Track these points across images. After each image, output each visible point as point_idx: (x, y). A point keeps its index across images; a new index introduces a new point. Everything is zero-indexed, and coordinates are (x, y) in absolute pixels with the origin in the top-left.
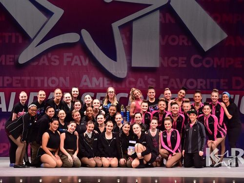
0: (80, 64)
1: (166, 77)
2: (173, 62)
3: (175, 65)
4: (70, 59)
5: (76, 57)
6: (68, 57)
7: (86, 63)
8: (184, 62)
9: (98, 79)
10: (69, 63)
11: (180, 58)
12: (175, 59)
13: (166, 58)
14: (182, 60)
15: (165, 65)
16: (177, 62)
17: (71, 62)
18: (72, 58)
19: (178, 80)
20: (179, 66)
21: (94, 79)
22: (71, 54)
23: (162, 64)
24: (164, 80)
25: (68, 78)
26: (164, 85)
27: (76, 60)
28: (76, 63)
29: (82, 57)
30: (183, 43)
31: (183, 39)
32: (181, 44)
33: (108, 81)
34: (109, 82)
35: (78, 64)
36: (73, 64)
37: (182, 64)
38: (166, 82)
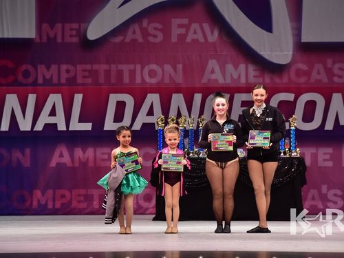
0: (202, 40)
4: (183, 31)
5: (195, 26)
6: (180, 26)
7: (214, 36)
9: (236, 67)
10: (182, 37)
17: (185, 35)
18: (187, 27)
21: (230, 67)
22: (185, 21)
25: (180, 67)
27: (195, 32)
28: (195, 37)
29: (206, 26)
34: (257, 73)
35: (198, 40)
36: (189, 39)
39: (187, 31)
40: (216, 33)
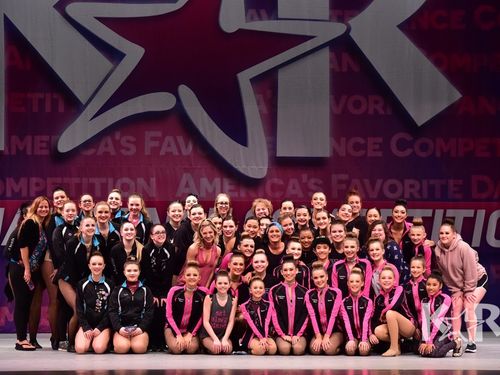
0: (176, 153)
1: (344, 177)
2: (357, 147)
3: (361, 153)
4: (156, 144)
5: (169, 139)
6: (154, 139)
7: (188, 150)
8: (377, 147)
9: (211, 181)
10: (156, 150)
11: (371, 140)
12: (361, 141)
13: (343, 139)
14: (375, 143)
15: (342, 153)
16: (365, 147)
17: (160, 148)
18: (161, 140)
19: (367, 181)
20: (369, 155)
21: (204, 181)
22: (159, 134)
23: (334, 151)
24: (340, 182)
25: (153, 180)
27: (169, 145)
28: (169, 150)
29: (181, 139)
30: (375, 110)
31: (376, 102)
32: (371, 112)
33: (230, 184)
34: (232, 187)
35: (171, 153)
36: (162, 153)
37: (375, 150)
38: (344, 186)
39: (161, 144)
40: (190, 147)
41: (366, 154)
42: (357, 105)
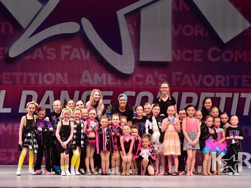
0: (79, 58)
1: (180, 73)
2: (187, 55)
3: (190, 59)
4: (68, 53)
5: (75, 50)
6: (66, 50)
7: (87, 56)
8: (200, 55)
9: (100, 75)
10: (68, 57)
11: (196, 52)
12: (190, 52)
13: (179, 51)
14: (198, 53)
15: (179, 59)
16: (192, 56)
17: (70, 55)
18: (71, 50)
19: (193, 76)
20: (194, 60)
21: (96, 75)
22: (70, 47)
23: (174, 59)
24: (177, 76)
25: (66, 74)
26: (177, 82)
27: (75, 54)
28: (76, 56)
29: (82, 50)
30: (199, 33)
31: (199, 29)
32: (196, 34)
33: (111, 77)
34: (113, 79)
35: (77, 58)
36: (72, 58)
37: (198, 57)
38: (179, 79)
39: (71, 53)
40: (88, 55)
41: (193, 60)
42: (188, 30)
